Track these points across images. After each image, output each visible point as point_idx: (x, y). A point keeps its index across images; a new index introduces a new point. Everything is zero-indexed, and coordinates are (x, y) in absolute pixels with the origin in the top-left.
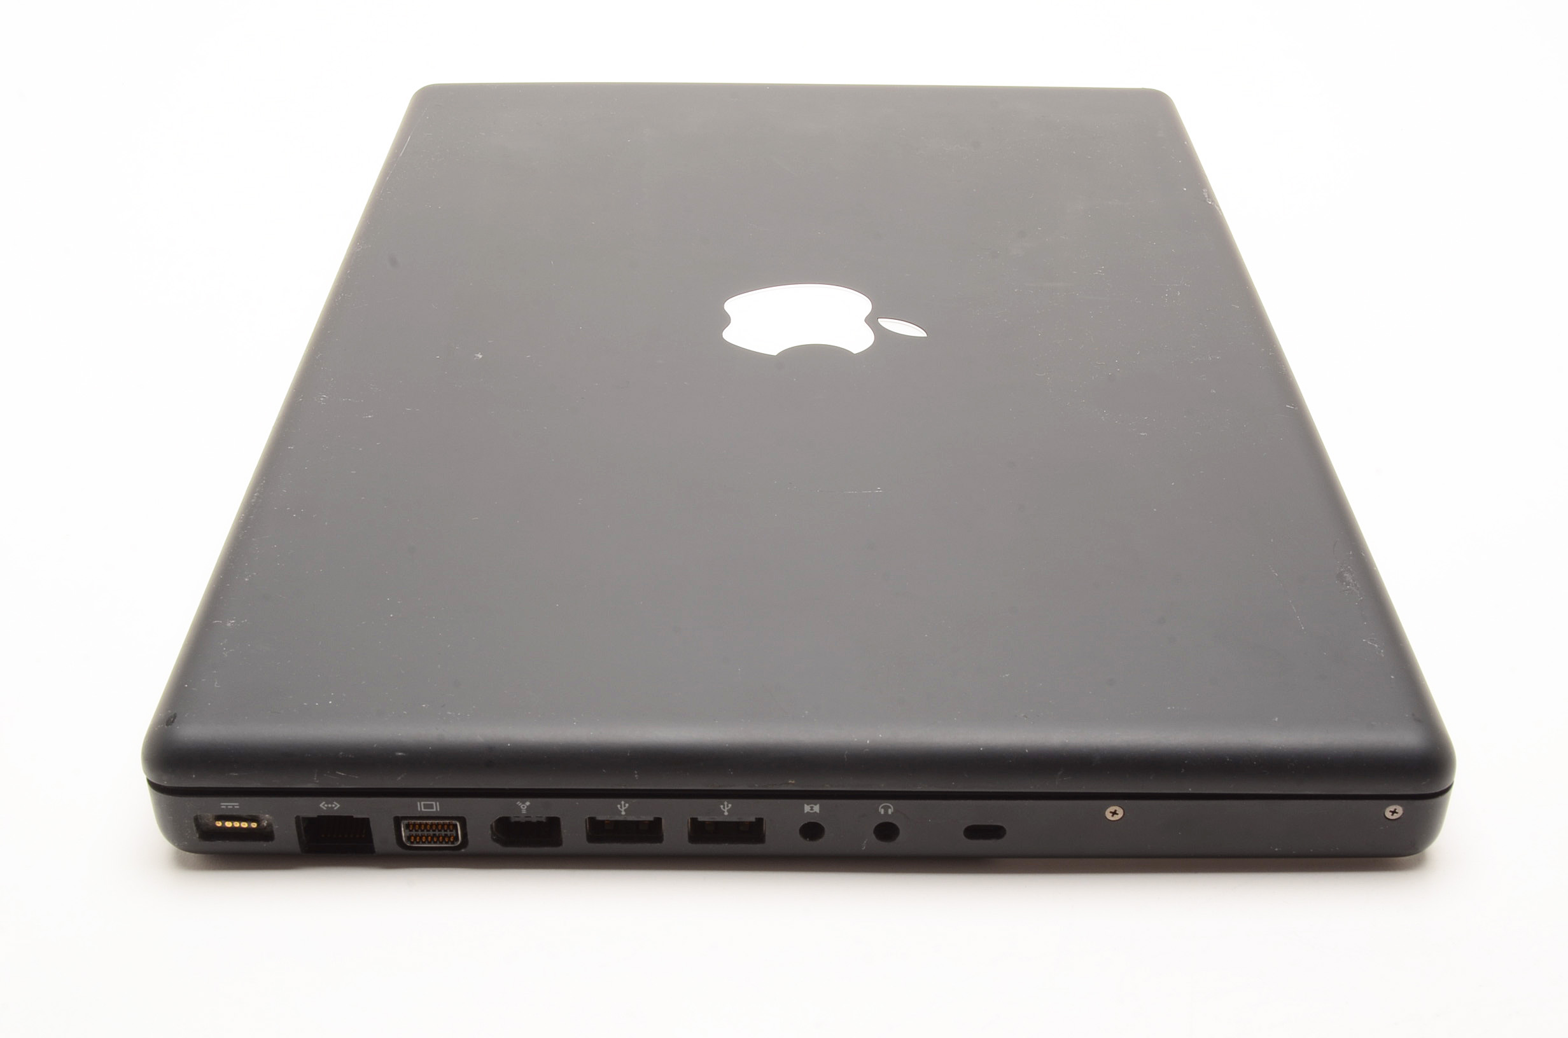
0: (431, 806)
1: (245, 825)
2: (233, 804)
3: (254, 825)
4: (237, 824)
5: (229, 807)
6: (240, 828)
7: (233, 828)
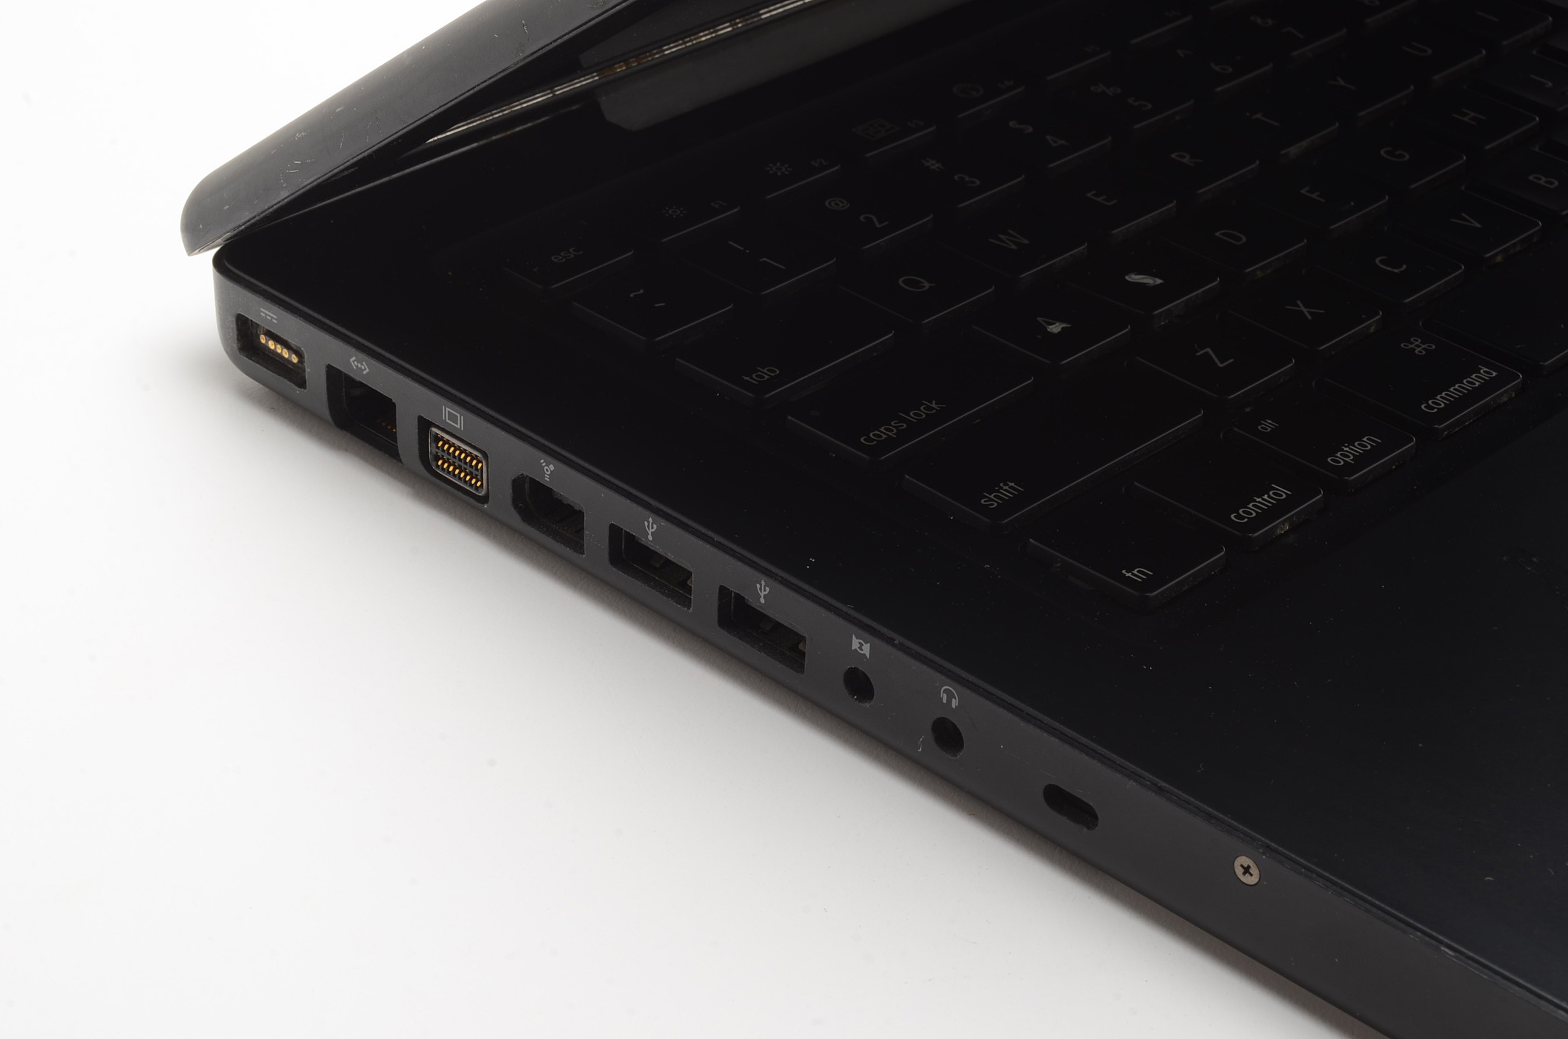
0: (455, 421)
1: (286, 354)
2: (267, 312)
3: (295, 359)
4: (279, 349)
5: (268, 317)
6: (280, 356)
7: (274, 352)
